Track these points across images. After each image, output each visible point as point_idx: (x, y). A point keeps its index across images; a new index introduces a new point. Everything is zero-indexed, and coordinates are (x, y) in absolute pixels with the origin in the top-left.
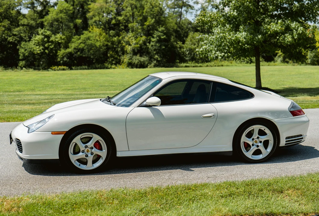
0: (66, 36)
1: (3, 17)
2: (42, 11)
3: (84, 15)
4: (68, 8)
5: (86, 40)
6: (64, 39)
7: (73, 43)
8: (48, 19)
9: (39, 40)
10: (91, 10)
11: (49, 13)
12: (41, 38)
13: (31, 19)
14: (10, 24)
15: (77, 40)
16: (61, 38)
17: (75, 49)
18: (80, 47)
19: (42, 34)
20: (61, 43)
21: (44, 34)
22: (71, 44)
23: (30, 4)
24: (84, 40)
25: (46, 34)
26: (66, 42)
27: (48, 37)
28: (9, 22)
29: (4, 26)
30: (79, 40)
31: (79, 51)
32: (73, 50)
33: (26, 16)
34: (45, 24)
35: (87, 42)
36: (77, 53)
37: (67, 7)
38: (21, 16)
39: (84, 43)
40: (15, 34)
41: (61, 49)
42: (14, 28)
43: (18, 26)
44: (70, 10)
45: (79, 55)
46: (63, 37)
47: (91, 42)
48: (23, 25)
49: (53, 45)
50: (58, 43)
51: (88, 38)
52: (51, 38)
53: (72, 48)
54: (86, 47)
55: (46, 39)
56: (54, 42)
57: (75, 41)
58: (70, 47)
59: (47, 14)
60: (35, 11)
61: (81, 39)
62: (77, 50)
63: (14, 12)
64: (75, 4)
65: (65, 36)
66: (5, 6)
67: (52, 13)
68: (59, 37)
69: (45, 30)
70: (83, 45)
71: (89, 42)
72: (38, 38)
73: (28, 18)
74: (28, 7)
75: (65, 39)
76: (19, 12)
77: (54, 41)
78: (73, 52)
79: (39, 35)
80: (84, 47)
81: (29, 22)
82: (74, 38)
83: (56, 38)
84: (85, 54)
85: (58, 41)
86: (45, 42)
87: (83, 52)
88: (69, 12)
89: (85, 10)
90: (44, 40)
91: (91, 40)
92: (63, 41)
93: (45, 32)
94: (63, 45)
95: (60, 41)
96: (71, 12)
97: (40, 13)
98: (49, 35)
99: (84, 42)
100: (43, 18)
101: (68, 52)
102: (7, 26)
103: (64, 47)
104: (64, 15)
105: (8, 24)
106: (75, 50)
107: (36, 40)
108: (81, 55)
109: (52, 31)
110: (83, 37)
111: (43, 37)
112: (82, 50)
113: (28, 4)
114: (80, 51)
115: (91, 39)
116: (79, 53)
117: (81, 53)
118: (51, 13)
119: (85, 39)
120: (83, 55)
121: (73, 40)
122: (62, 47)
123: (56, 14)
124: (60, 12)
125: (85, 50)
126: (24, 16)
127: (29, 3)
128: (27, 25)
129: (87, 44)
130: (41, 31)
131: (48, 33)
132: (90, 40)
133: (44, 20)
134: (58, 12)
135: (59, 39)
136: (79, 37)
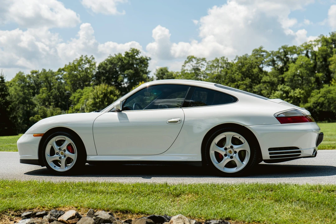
0: (306, 91)
1: (245, 76)
2: (282, 68)
3: (327, 68)
4: (307, 62)
5: (326, 94)
6: (303, 94)
7: (313, 98)
8: (288, 74)
9: (277, 96)
10: (333, 62)
11: (289, 68)
12: (280, 94)
13: (274, 76)
14: (252, 82)
15: (316, 94)
16: (300, 92)
17: (314, 103)
18: (319, 101)
19: (281, 89)
20: (300, 98)
21: (283, 89)
22: (310, 99)
23: (270, 61)
24: (324, 94)
25: (285, 90)
26: (305, 96)
27: (287, 92)
28: (250, 80)
29: (246, 84)
30: (319, 94)
31: (318, 105)
32: (312, 105)
33: (268, 74)
34: (286, 80)
35: (327, 95)
36: (316, 107)
37: (307, 61)
38: (263, 73)
39: (324, 97)
40: (256, 91)
41: (300, 104)
42: (255, 86)
43: (260, 83)
44: (310, 64)
45: (318, 109)
46: (302, 92)
47: (331, 95)
48: (265, 82)
49: (292, 100)
50: (297, 98)
51: (329, 92)
52: (290, 93)
53: (312, 103)
54: (326, 101)
55: (284, 95)
56: (293, 98)
57: (315, 95)
58: (309, 102)
59: (287, 70)
60: (275, 68)
61: (321, 93)
62: (316, 105)
63: (256, 70)
64: (317, 58)
65: (304, 91)
66: (248, 65)
67: (292, 69)
68: (298, 92)
69: (285, 86)
70: (323, 99)
71: (330, 96)
72: (277, 94)
73: (270, 75)
74: (270, 65)
75: (305, 93)
76: (261, 70)
77: (293, 96)
78: (312, 107)
79: (278, 90)
80: (325, 101)
81: (271, 79)
82: (313, 93)
83: (295, 93)
84: (325, 109)
85: (297, 96)
86: (284, 98)
87: (323, 106)
88: (309, 66)
89: (328, 63)
90: (282, 95)
91: (332, 94)
92: (302, 96)
93: (284, 88)
94: (302, 100)
95: (299, 96)
96: (312, 66)
97: (281, 70)
98: (288, 90)
99: (324, 95)
100: (282, 74)
101: (307, 106)
102: (248, 84)
103: (303, 101)
104: (303, 70)
105: (249, 82)
106: (314, 105)
107: (275, 96)
108: (321, 109)
109: (291, 86)
110: (323, 90)
111: (282, 92)
112: (322, 104)
113: (269, 62)
114: (320, 105)
115: (332, 92)
116: (318, 108)
117: (321, 107)
118: (291, 68)
119: (325, 92)
120: (323, 109)
121: (313, 95)
122: (302, 102)
123: (295, 69)
124: (299, 67)
125: (325, 104)
126: (266, 73)
127: (269, 61)
128: (269, 82)
129: (328, 98)
130: (280, 87)
131: (287, 88)
132: (330, 93)
133: (283, 76)
134: (298, 67)
135: (298, 94)
136: (318, 91)
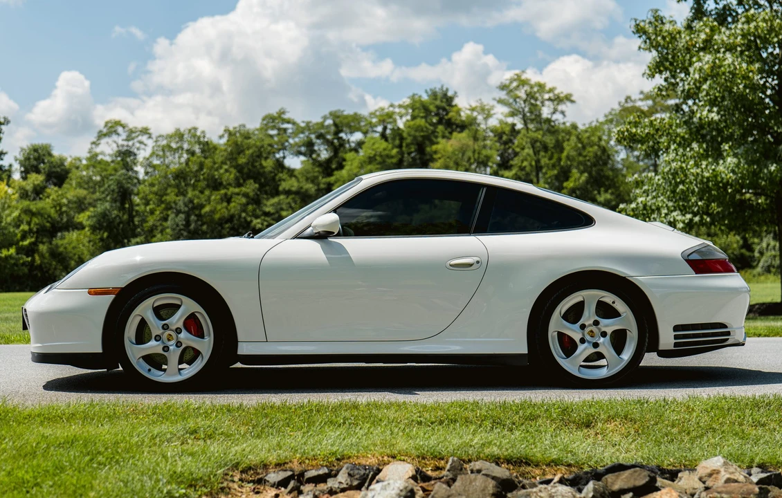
1: (245, 176)
2: (329, 161)
4: (386, 152)
8: (342, 177)
10: (439, 156)
11: (344, 163)
13: (307, 179)
14: (259, 190)
23: (303, 145)
28: (257, 186)
29: (246, 195)
33: (296, 173)
37: (385, 149)
38: (285, 171)
40: (269, 213)
42: (267, 199)
43: (277, 193)
44: (392, 157)
48: (288, 193)
59: (340, 166)
60: (313, 160)
63: (268, 164)
64: (404, 144)
66: (251, 151)
67: (352, 165)
73: (299, 176)
74: (299, 153)
76: (280, 165)
81: (301, 185)
88: (389, 161)
89: (427, 157)
97: (326, 165)
100: (330, 174)
102: (251, 194)
105: (254, 190)
113: (300, 146)
118: (349, 163)
123: (360, 165)
126: (291, 172)
127: (301, 144)
128: (297, 193)
134: (365, 162)
